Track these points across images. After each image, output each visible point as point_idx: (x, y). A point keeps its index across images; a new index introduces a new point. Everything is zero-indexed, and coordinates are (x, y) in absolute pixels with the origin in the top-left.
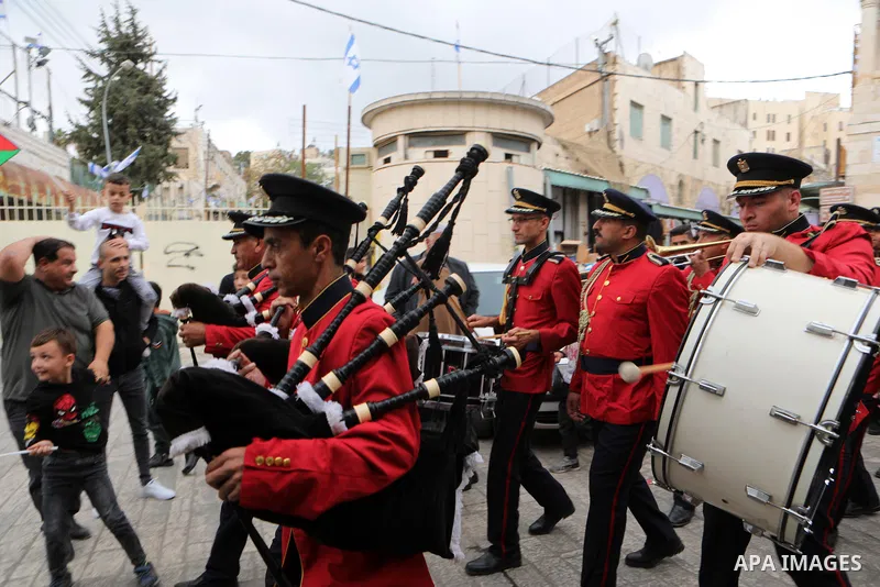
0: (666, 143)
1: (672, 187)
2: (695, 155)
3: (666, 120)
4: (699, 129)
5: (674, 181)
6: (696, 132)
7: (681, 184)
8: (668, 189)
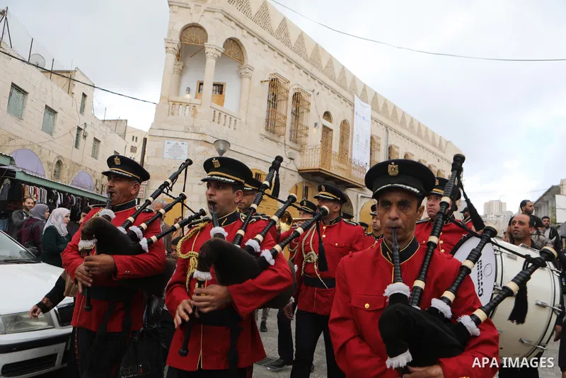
0: (48, 129)
1: (49, 164)
2: (77, 145)
3: (50, 111)
4: (82, 127)
5: (53, 160)
6: (79, 129)
7: (59, 163)
8: (45, 166)
